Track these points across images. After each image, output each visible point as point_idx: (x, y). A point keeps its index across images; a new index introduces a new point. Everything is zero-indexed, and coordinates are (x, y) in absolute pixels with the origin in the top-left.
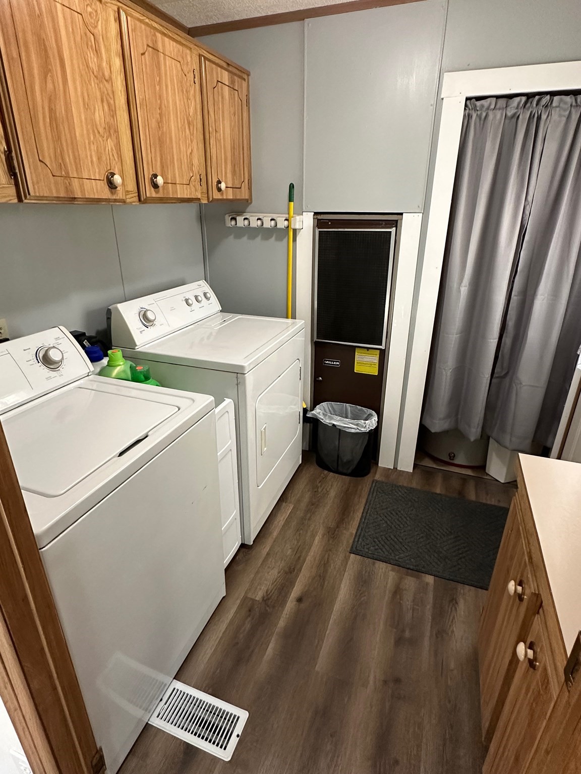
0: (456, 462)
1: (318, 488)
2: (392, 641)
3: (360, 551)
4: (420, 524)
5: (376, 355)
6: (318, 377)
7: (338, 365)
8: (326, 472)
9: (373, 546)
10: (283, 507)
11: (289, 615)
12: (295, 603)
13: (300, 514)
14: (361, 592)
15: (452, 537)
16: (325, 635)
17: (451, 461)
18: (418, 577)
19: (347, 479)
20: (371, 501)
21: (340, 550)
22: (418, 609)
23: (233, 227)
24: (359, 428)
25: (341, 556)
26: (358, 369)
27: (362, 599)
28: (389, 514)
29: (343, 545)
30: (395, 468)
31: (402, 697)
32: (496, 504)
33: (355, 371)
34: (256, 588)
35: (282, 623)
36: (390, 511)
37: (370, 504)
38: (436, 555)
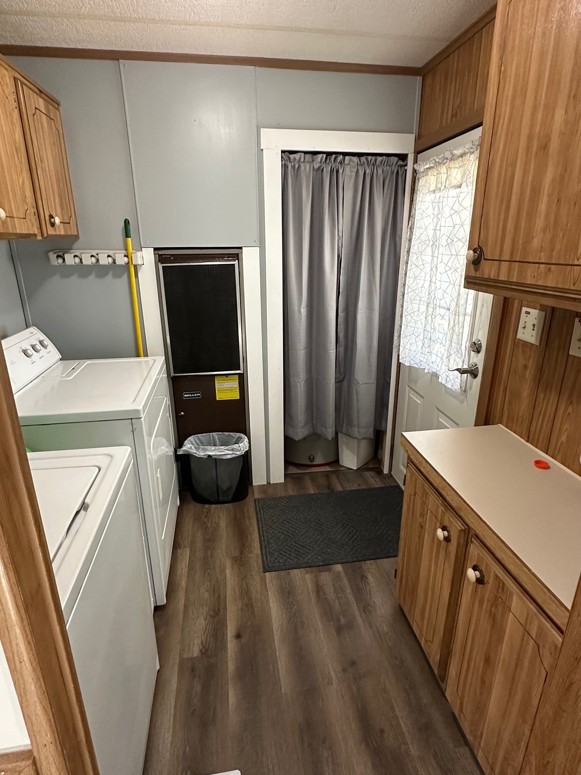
0: (315, 463)
1: (206, 523)
2: (334, 633)
3: (273, 567)
4: (311, 525)
5: (236, 380)
6: (180, 413)
7: (199, 396)
8: (207, 506)
9: (282, 559)
10: (179, 555)
11: (235, 655)
12: (236, 641)
13: (199, 554)
14: (289, 604)
15: (340, 525)
16: (276, 657)
17: (312, 463)
18: (330, 570)
19: (230, 505)
20: (261, 519)
21: (255, 574)
22: (341, 597)
23: (60, 265)
24: (235, 453)
25: (257, 578)
26: (220, 396)
27: (294, 609)
28: (283, 525)
29: (254, 568)
30: (269, 483)
31: (362, 675)
32: (358, 488)
33: (217, 399)
34: (189, 644)
35: (231, 666)
36: (282, 522)
37: (262, 522)
38: (334, 545)
